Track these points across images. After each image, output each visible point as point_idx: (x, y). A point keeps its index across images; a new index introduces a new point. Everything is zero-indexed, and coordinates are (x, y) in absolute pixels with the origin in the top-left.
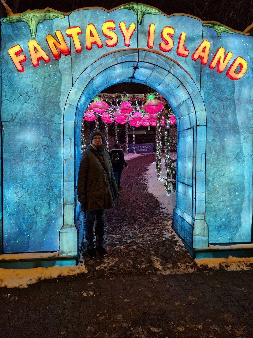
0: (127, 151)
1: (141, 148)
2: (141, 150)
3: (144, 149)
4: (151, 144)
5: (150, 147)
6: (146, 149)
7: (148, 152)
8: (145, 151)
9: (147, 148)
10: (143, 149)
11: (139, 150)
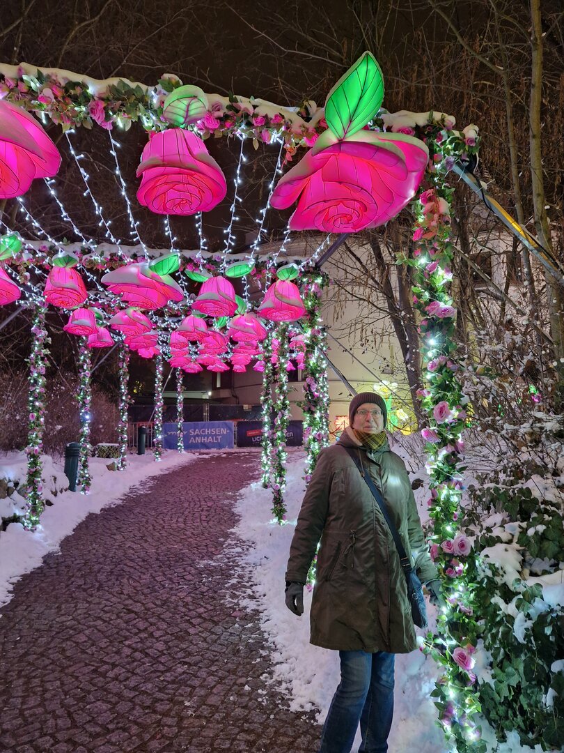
0: (158, 444)
1: (198, 435)
2: (198, 440)
3: (208, 436)
4: (227, 422)
5: (224, 431)
6: (212, 436)
7: (220, 446)
8: (210, 442)
9: (216, 435)
10: (204, 436)
11: (192, 440)
